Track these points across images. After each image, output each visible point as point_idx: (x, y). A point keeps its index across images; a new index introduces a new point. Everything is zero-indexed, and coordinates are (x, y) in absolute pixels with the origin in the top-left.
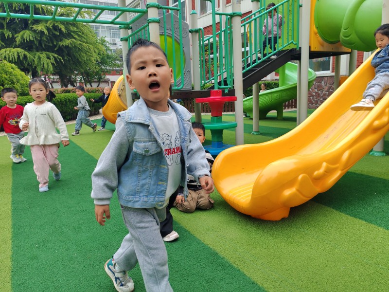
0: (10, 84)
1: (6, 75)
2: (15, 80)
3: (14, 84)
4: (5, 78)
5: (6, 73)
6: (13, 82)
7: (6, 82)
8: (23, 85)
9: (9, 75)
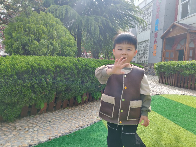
0: (48, 40)
1: (46, 27)
2: (55, 35)
3: (53, 40)
4: (43, 30)
5: (46, 25)
6: (52, 38)
7: (43, 36)
8: (65, 43)
9: (48, 27)
